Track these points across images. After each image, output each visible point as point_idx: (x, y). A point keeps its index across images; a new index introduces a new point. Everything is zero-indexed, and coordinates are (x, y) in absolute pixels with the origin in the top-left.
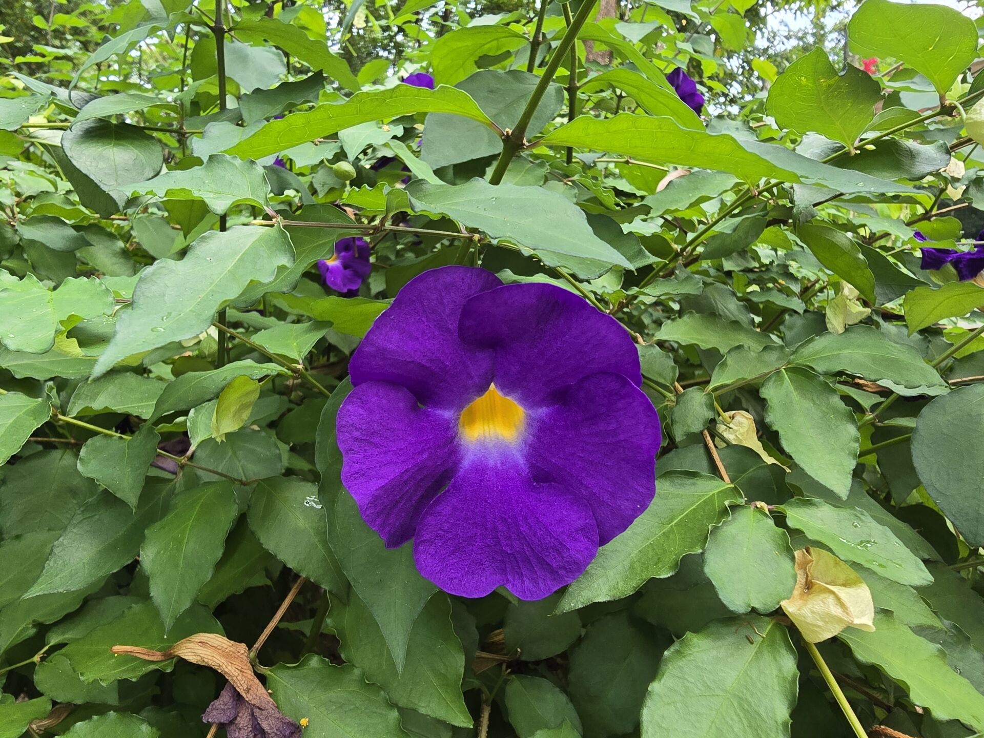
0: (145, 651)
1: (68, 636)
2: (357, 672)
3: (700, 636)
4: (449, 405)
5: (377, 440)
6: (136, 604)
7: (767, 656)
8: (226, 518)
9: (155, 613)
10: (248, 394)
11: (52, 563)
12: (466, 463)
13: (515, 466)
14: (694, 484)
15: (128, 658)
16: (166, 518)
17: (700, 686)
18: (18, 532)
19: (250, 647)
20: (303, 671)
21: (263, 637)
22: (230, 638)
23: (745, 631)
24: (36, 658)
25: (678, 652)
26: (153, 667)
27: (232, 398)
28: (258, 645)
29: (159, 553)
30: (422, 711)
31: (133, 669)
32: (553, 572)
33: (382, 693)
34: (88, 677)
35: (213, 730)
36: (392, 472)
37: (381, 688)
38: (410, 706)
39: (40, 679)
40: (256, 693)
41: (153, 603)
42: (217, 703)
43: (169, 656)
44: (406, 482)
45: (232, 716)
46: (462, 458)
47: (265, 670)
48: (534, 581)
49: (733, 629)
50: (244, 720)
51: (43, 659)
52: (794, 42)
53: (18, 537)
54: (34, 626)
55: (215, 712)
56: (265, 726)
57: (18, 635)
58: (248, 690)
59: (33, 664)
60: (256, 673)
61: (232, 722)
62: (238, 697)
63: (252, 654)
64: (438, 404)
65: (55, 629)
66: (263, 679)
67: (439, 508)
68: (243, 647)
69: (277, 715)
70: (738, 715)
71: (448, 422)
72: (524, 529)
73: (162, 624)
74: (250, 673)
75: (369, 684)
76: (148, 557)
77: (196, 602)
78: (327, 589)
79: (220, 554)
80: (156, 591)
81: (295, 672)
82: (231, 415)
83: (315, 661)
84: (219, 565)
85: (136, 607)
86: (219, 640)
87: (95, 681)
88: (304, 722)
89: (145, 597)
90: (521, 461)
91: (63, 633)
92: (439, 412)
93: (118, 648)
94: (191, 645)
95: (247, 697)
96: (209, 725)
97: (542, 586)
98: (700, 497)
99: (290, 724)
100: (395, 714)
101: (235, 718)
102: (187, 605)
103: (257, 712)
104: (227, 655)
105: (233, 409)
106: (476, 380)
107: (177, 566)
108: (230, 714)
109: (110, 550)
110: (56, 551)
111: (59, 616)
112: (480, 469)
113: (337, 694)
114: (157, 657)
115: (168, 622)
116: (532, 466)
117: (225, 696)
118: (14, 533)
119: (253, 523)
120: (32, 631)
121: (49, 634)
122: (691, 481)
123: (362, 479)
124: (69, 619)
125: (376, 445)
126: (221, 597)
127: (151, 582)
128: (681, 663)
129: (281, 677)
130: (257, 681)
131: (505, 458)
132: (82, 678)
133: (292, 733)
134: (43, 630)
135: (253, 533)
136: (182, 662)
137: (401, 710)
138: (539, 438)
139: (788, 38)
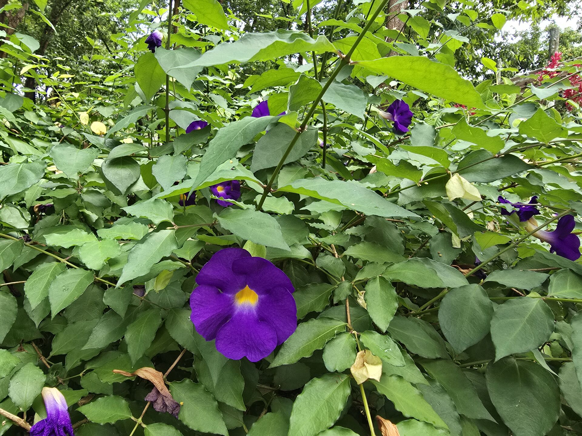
0: (125, 372)
1: (93, 366)
2: (203, 386)
3: (319, 379)
4: (230, 293)
5: (203, 304)
6: (122, 354)
7: (342, 388)
8: (158, 323)
9: (129, 358)
10: (168, 275)
11: (92, 337)
12: (236, 313)
13: (253, 314)
14: (331, 322)
15: (119, 375)
16: (135, 322)
17: (316, 397)
18: (74, 320)
19: (164, 374)
20: (183, 384)
21: (169, 370)
22: (156, 370)
23: (336, 379)
24: (81, 375)
25: (310, 384)
26: (128, 378)
27: (162, 277)
28: (167, 373)
29: (131, 336)
30: (228, 404)
31: (120, 379)
32: (261, 352)
33: (212, 395)
34: (104, 381)
35: (148, 404)
36: (208, 316)
37: (211, 393)
38: (223, 401)
39: (82, 382)
40: (165, 391)
41: (128, 355)
42: (150, 394)
43: (133, 375)
44: (213, 319)
45: (155, 399)
46: (235, 310)
47: (169, 383)
48: (255, 355)
49: (332, 378)
50: (160, 401)
51: (83, 375)
52: (519, 38)
53: (74, 323)
54: (80, 361)
55: (149, 397)
56: (167, 403)
57: (74, 365)
58: (162, 390)
59: (80, 377)
60: (165, 384)
61: (155, 401)
62: (158, 392)
63: (164, 377)
64: (227, 292)
65: (88, 363)
66: (168, 387)
67: (226, 328)
68: (161, 373)
69: (172, 400)
70: (326, 407)
71: (230, 298)
72: (253, 337)
73: (131, 363)
74: (163, 384)
75: (207, 391)
76: (128, 337)
77: (144, 355)
78: (194, 354)
79: (154, 337)
80: (130, 350)
81: (180, 385)
82: (161, 283)
83: (187, 381)
84: (153, 342)
85: (122, 356)
86: (152, 370)
87: (107, 382)
88: (181, 403)
89: (126, 352)
90: (255, 313)
91: (92, 365)
92: (227, 295)
93: (115, 370)
94: (142, 371)
95: (161, 392)
96: (147, 402)
97: (257, 357)
98: (332, 328)
99: (177, 404)
100: (216, 403)
101: (157, 400)
102: (141, 356)
103: (164, 398)
104: (155, 376)
105: (162, 281)
106: (240, 285)
107: (138, 341)
108: (155, 398)
109: (114, 332)
110: (94, 332)
111: (90, 358)
112: (240, 315)
113: (195, 394)
114: (129, 375)
115: (134, 362)
116: (259, 315)
117: (154, 391)
118: (72, 321)
119: (167, 327)
120: (80, 363)
121: (86, 365)
122: (330, 321)
123: (198, 318)
124: (94, 359)
125: (203, 306)
126: (155, 354)
127: (128, 346)
128: (310, 388)
129: (175, 386)
130: (165, 387)
131: (250, 311)
132: (102, 381)
133: (177, 407)
134: (84, 363)
135: (167, 330)
136: (139, 378)
137: (218, 402)
138: (261, 305)
139: (515, 36)
